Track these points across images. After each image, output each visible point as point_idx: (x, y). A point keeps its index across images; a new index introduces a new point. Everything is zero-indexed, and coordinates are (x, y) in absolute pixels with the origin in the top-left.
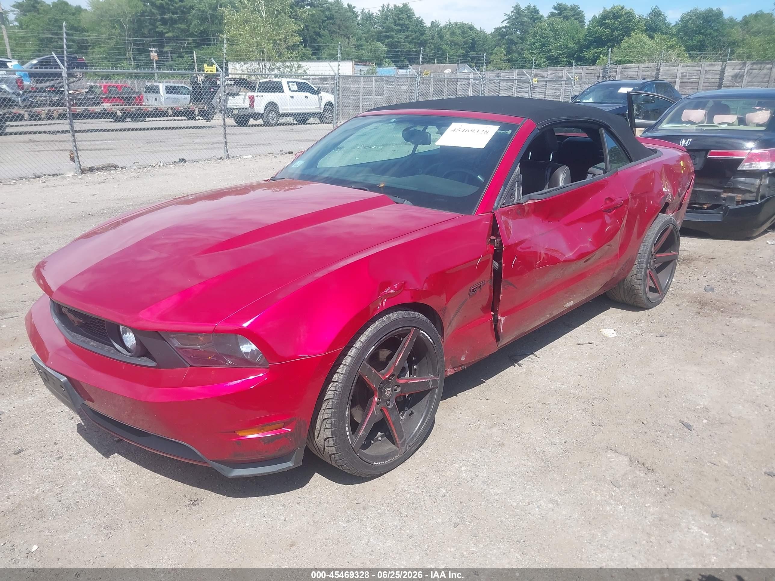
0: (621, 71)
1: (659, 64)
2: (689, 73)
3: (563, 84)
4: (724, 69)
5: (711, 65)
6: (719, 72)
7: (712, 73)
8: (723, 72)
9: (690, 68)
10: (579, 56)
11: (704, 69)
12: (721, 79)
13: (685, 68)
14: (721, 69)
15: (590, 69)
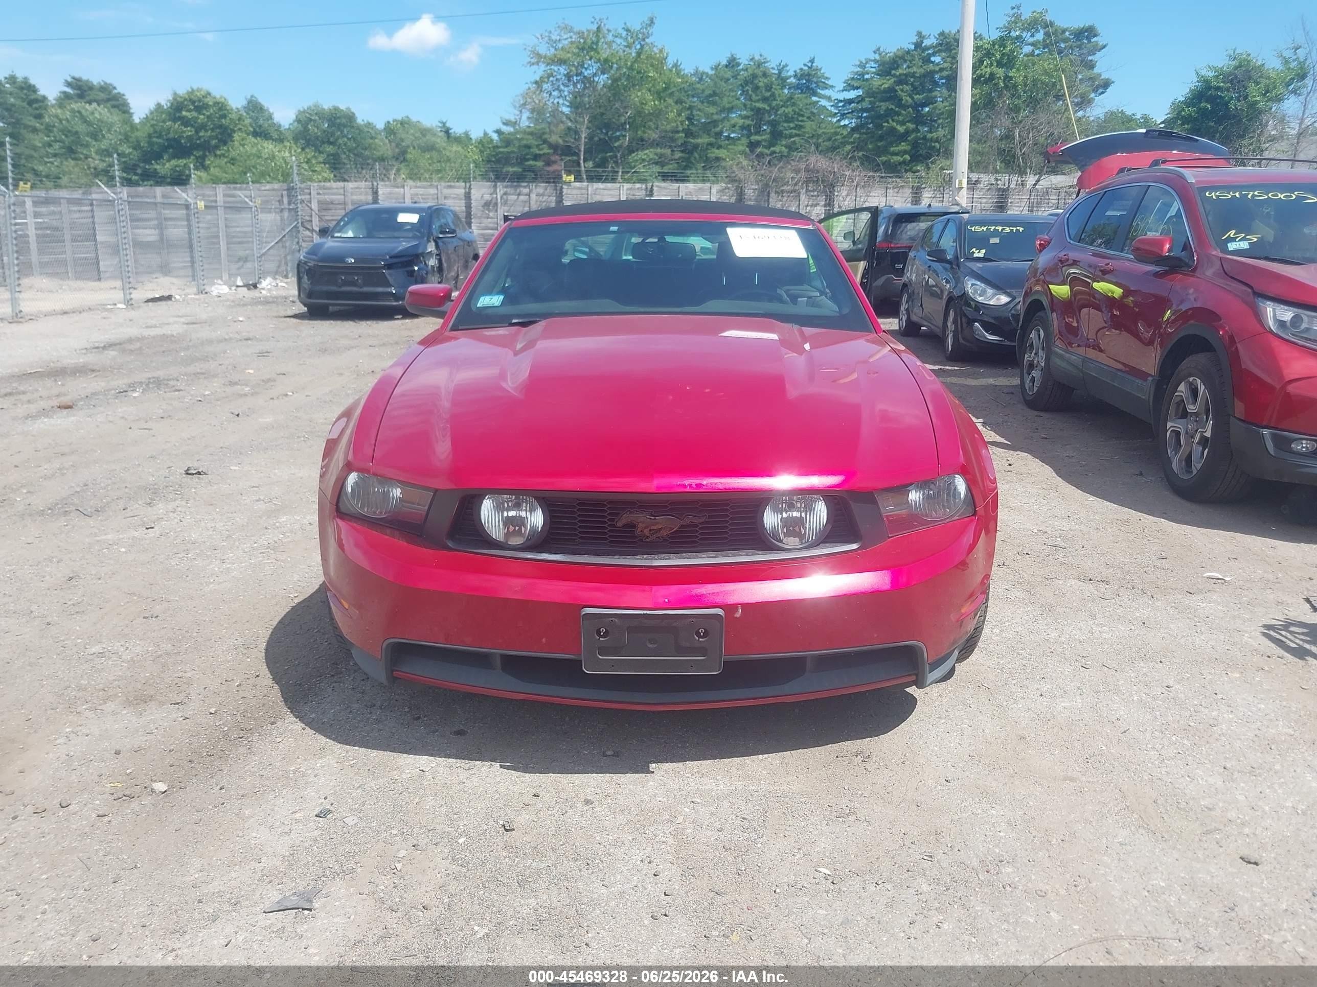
0: (319, 194)
1: (375, 184)
2: (423, 199)
3: (221, 211)
4: (469, 193)
5: (450, 187)
6: (463, 197)
7: (454, 198)
8: (468, 196)
9: (421, 191)
10: (145, 170)
11: (441, 193)
12: (468, 206)
13: (414, 191)
14: (465, 193)
15: (263, 188)
